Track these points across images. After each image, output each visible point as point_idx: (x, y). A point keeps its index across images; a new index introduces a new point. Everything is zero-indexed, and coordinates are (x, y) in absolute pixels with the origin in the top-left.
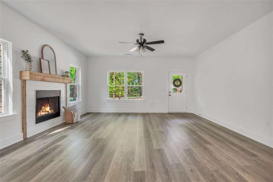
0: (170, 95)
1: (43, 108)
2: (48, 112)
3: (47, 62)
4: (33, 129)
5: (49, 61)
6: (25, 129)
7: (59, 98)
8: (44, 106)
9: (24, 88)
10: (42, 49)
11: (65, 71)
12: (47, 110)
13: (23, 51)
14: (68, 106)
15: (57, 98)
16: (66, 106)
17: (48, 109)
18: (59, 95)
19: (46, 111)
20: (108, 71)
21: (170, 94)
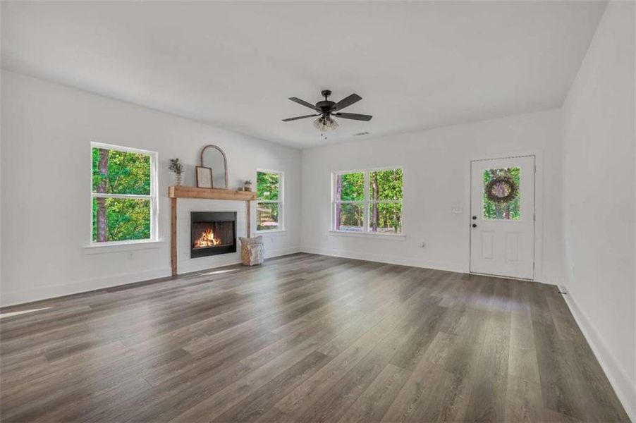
0: (474, 226)
1: (204, 235)
2: (212, 241)
3: (209, 170)
4: (187, 264)
5: (211, 169)
6: (174, 262)
7: (234, 223)
8: (205, 232)
9: (174, 208)
10: (202, 153)
11: (245, 181)
12: (209, 238)
13: (172, 161)
14: (252, 236)
15: (231, 224)
16: (249, 236)
17: (211, 236)
18: (233, 219)
19: (207, 240)
20: (334, 174)
21: (474, 222)
